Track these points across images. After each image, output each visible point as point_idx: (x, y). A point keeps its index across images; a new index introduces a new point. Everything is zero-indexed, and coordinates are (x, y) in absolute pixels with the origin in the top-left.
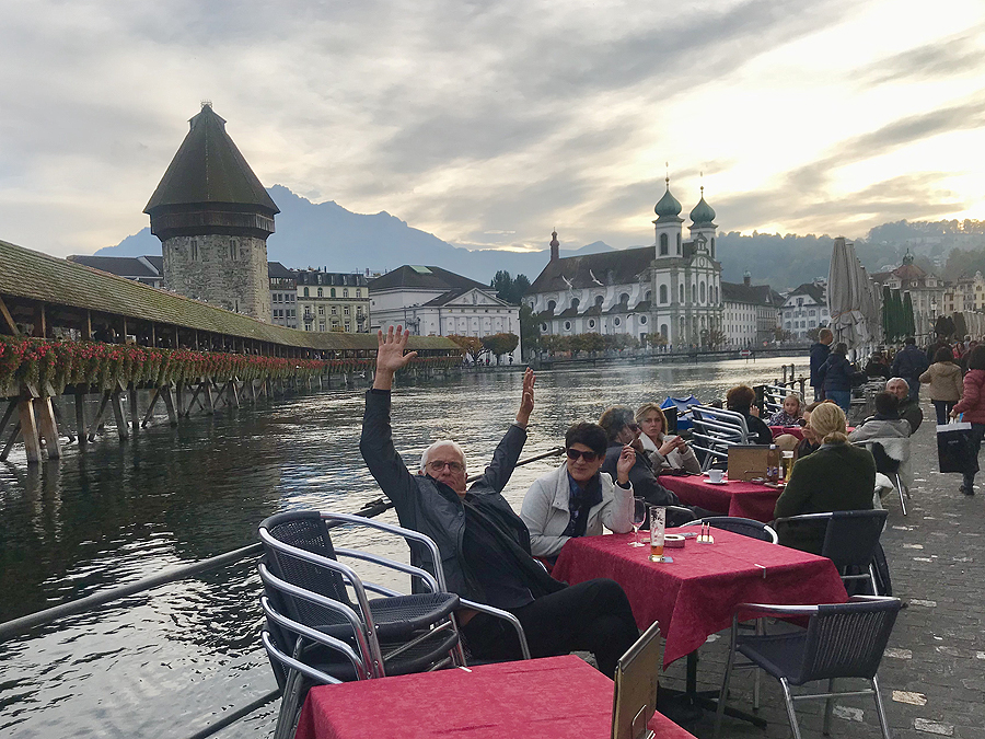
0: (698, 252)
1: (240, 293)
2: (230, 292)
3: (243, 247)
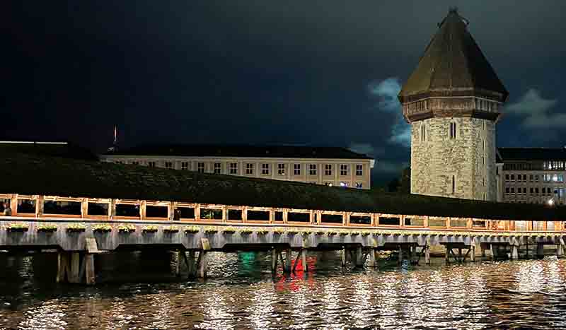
1: (458, 168)
2: (449, 168)
3: (463, 128)
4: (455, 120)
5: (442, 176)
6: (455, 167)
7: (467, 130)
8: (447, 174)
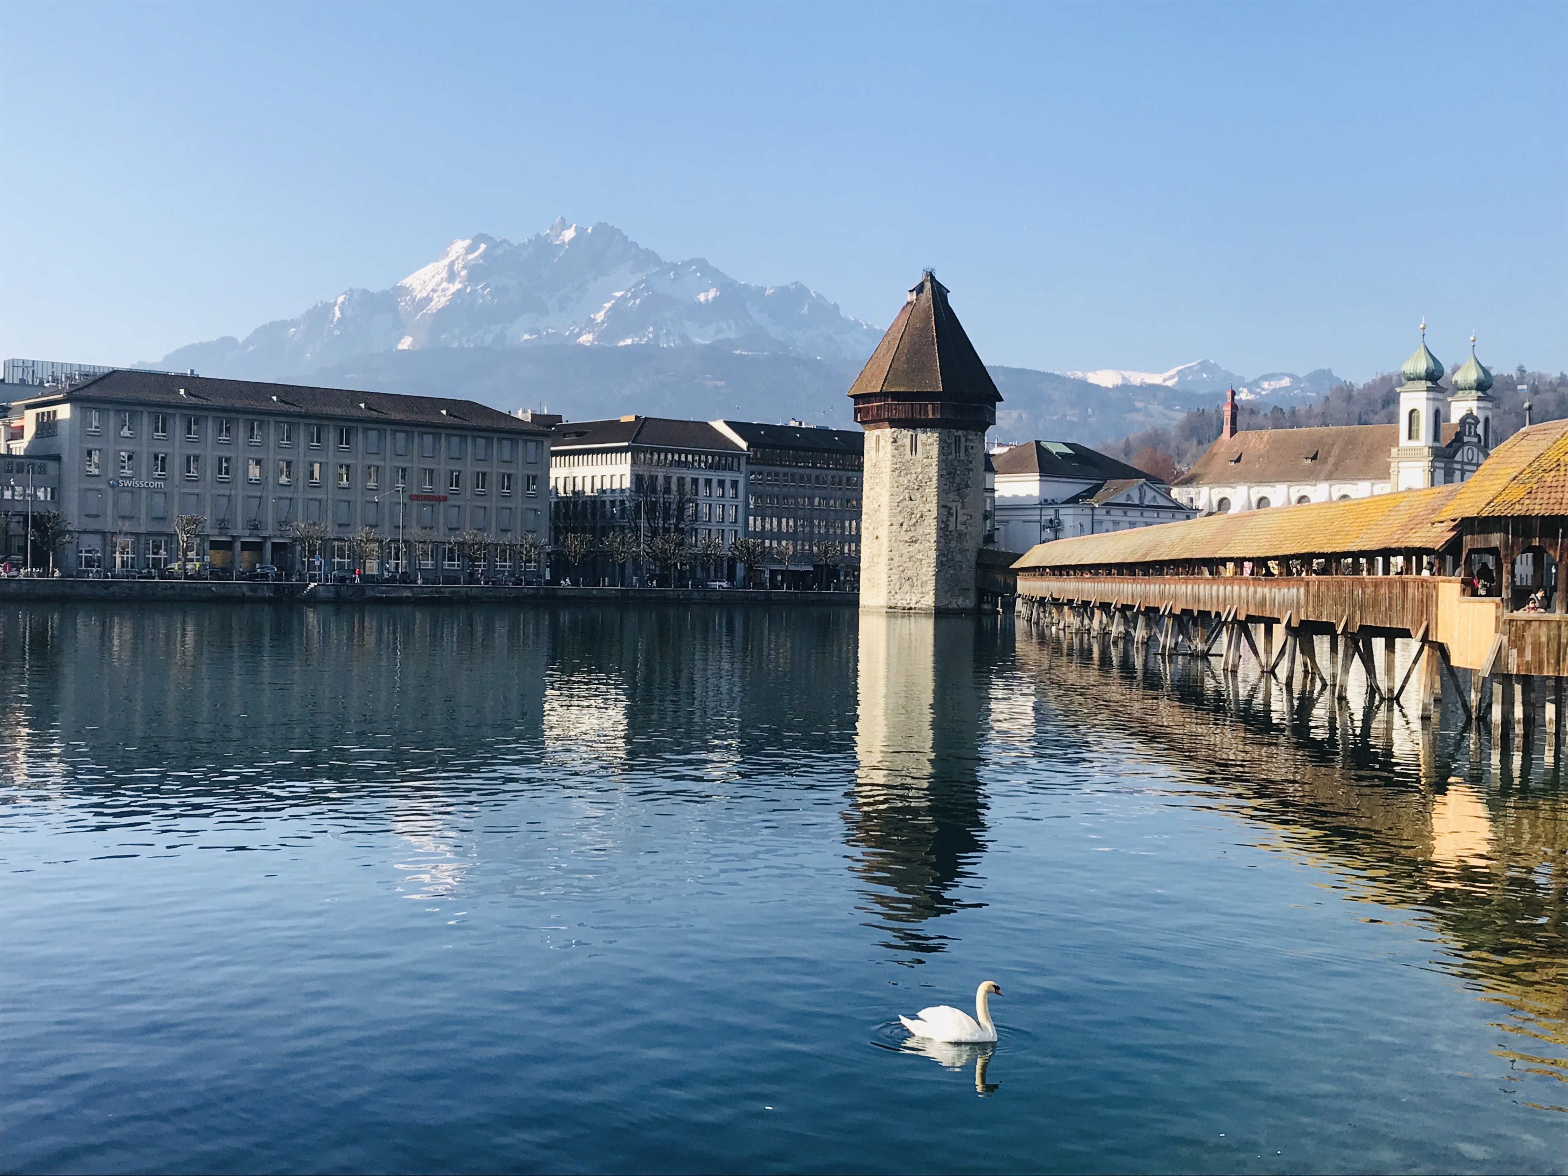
0: (1466, 439)
1: (962, 497)
2: (952, 496)
3: (968, 444)
4: (960, 433)
5: (944, 506)
6: (958, 495)
7: (972, 448)
8: (950, 505)
